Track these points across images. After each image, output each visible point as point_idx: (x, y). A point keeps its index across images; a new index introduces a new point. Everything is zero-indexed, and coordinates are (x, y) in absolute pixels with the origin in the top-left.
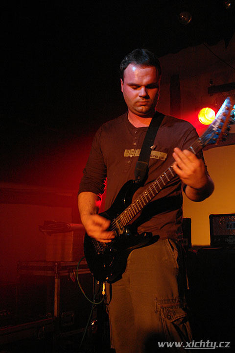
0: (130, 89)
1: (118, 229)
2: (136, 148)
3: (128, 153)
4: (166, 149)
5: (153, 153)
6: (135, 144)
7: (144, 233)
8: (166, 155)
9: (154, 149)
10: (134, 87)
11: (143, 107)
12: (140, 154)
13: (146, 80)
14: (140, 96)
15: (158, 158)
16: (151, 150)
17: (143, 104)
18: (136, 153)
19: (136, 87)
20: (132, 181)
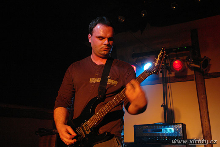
0: (97, 40)
1: (85, 131)
2: (98, 77)
3: (92, 80)
4: (117, 79)
5: (109, 81)
6: (97, 75)
7: (105, 133)
8: (117, 82)
9: (110, 79)
10: (101, 38)
11: (105, 51)
12: (101, 81)
13: (109, 35)
14: (104, 44)
15: (112, 84)
16: (108, 79)
17: (106, 49)
18: (98, 80)
19: (102, 38)
20: (96, 98)
